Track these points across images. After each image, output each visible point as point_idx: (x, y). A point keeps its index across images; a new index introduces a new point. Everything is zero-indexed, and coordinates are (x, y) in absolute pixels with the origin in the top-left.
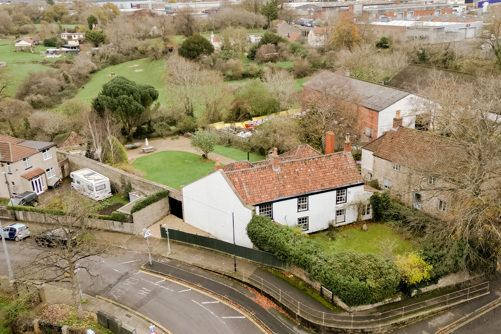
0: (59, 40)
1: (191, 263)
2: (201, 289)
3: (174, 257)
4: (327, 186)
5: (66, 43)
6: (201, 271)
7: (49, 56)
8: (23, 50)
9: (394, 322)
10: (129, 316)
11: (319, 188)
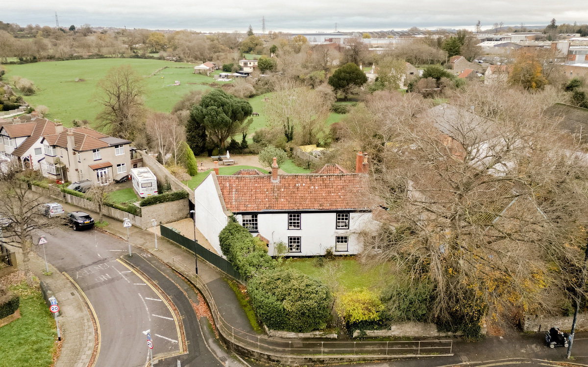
0: (235, 66)
1: (166, 261)
2: (155, 286)
3: (156, 254)
4: (327, 207)
5: (241, 69)
6: (169, 271)
7: (220, 80)
8: (201, 73)
9: (309, 356)
10: (73, 294)
11: (317, 208)
